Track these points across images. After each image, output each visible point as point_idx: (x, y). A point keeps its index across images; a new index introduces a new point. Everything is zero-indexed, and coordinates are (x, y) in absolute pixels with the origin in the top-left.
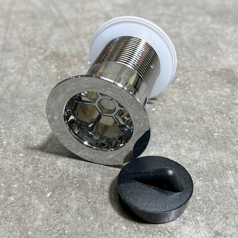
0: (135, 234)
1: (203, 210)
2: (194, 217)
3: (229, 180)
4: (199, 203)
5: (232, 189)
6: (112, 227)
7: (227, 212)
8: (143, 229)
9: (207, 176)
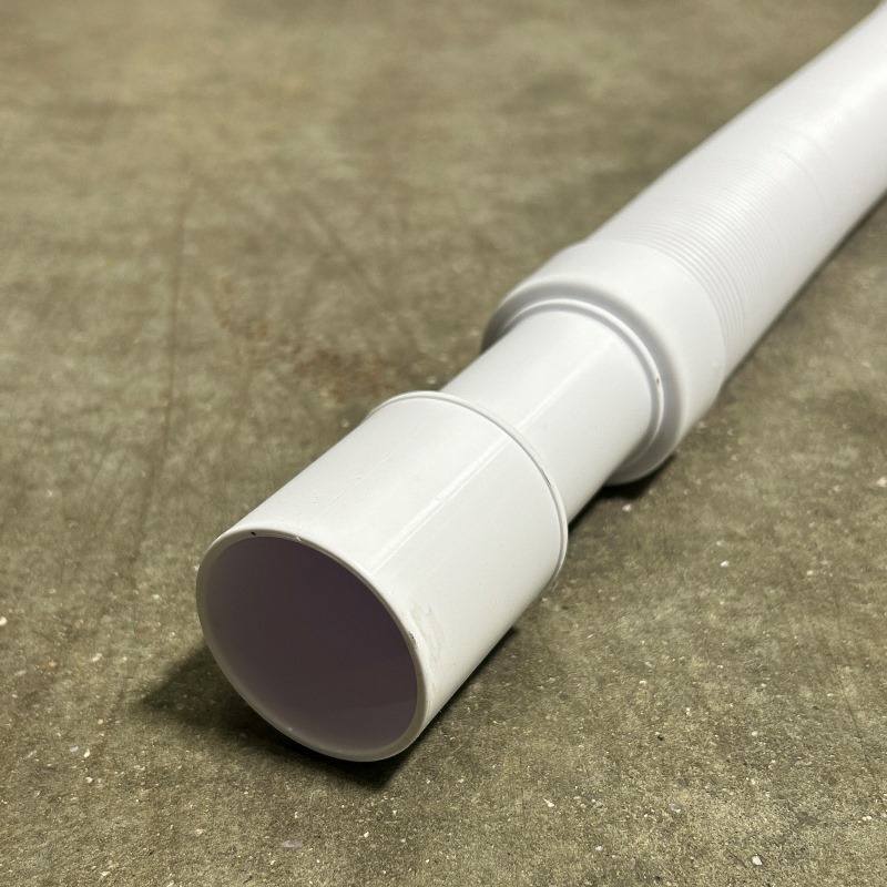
0: (577, 817)
1: (766, 762)
2: (740, 778)
3: (843, 688)
4: (757, 746)
5: (851, 711)
6: (518, 802)
7: (835, 767)
8: (601, 807)
9: (780, 678)
